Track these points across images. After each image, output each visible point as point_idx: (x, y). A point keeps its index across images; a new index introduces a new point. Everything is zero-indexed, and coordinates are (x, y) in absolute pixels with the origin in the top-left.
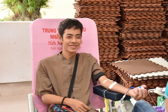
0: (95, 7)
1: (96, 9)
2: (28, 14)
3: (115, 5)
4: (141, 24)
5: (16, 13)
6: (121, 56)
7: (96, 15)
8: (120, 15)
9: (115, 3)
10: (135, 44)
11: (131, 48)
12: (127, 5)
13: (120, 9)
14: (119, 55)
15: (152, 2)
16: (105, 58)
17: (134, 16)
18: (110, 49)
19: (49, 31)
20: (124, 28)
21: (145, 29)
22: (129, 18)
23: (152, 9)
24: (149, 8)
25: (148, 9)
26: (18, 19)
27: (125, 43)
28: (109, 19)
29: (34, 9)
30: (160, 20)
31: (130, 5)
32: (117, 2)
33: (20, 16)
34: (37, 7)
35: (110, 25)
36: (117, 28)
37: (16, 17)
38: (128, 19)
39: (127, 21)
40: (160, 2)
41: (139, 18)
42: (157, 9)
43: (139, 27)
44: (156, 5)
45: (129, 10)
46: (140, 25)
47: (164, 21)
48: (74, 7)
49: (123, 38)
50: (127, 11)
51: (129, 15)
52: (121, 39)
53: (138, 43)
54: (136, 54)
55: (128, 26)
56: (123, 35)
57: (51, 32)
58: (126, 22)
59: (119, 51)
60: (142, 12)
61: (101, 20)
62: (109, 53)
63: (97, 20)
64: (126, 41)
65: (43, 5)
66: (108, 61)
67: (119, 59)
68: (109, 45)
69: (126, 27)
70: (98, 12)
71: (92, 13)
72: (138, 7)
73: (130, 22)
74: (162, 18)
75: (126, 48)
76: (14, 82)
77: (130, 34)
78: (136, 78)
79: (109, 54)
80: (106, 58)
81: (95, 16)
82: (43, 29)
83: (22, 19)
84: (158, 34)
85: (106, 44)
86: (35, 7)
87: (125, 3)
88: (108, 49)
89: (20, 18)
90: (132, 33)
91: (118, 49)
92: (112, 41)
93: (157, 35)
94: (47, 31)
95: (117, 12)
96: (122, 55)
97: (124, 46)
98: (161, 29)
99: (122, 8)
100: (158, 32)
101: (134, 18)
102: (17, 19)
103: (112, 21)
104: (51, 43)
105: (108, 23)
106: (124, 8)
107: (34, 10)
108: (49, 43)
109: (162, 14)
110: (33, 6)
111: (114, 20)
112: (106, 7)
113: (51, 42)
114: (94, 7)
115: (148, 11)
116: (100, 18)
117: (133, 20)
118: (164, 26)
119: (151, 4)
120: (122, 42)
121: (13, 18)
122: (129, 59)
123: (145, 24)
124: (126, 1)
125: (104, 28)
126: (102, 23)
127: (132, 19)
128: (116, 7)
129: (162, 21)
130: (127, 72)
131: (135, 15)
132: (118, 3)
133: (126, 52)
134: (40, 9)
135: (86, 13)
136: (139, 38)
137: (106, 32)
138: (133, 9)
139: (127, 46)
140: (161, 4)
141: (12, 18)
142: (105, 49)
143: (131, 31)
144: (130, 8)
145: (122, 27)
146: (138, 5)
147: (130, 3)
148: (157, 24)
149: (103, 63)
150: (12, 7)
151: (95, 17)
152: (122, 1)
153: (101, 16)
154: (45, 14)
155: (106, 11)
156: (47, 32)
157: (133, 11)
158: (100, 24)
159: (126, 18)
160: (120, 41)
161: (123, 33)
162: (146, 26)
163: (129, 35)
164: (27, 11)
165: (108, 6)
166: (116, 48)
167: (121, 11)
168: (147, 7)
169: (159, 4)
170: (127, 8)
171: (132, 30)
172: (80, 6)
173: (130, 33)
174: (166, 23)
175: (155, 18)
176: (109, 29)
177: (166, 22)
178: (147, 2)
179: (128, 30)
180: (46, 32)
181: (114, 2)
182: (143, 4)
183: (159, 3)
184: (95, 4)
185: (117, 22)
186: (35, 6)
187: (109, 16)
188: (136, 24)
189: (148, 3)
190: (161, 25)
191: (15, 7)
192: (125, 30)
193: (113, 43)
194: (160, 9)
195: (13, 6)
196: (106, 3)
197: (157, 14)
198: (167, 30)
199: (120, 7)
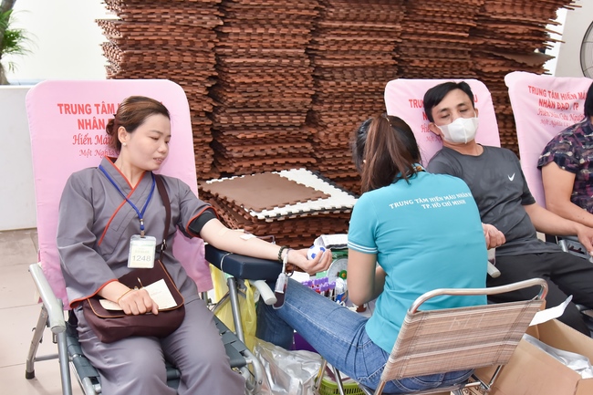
1: (162, 58)
3: (204, 50)
4: (263, 94)
6: (218, 167)
7: (161, 71)
8: (216, 74)
9: (205, 44)
11: (240, 149)
12: (231, 50)
13: (216, 59)
14: (213, 165)
15: (285, 46)
17: (246, 76)
19: (74, 110)
20: (225, 104)
21: (271, 107)
22: (237, 81)
23: (285, 61)
24: (280, 59)
25: (277, 61)
27: (227, 138)
28: (190, 82)
30: (303, 85)
31: (239, 50)
32: (209, 41)
35: (193, 95)
36: (208, 103)
38: (233, 82)
39: (230, 87)
40: (303, 47)
41: (258, 80)
42: (297, 62)
43: (258, 102)
44: (293, 53)
45: (237, 61)
46: (259, 96)
47: (310, 89)
49: (223, 126)
50: (232, 65)
51: (236, 73)
52: (219, 129)
53: (255, 138)
54: (252, 163)
55: (235, 99)
56: (224, 120)
57: (79, 113)
58: (228, 90)
59: (213, 156)
60: (265, 68)
64: (230, 133)
67: (214, 174)
69: (230, 101)
70: (166, 66)
71: (153, 66)
72: (255, 56)
73: (238, 89)
74: (305, 81)
75: (228, 149)
77: (239, 118)
78: (266, 216)
81: (159, 74)
82: (60, 105)
84: (299, 117)
87: (226, 44)
90: (243, 114)
91: (212, 152)
92: (199, 134)
93: (297, 119)
95: (210, 66)
96: (220, 164)
97: (224, 144)
98: (305, 107)
99: (220, 57)
100: (299, 112)
101: (247, 80)
103: (197, 86)
104: (80, 140)
105: (190, 91)
106: (225, 56)
108: (75, 139)
109: (306, 72)
111: (203, 84)
112: (184, 54)
113: (80, 137)
115: (277, 65)
117: (246, 84)
118: (311, 100)
119: (284, 50)
120: (220, 136)
122: (237, 174)
123: (271, 95)
124: (228, 41)
127: (244, 83)
128: (206, 54)
129: (307, 89)
130: (242, 205)
131: (248, 74)
132: (211, 45)
133: (228, 159)
136: (258, 127)
138: (244, 60)
139: (231, 146)
140: (303, 51)
143: (241, 110)
144: (238, 58)
145: (218, 102)
146: (256, 50)
147: (239, 46)
148: (295, 95)
152: (221, 41)
153: (172, 75)
154: (12, 68)
155: (184, 62)
156: (70, 113)
157: (245, 65)
159: (229, 81)
160: (216, 132)
161: (223, 114)
162: (275, 100)
163: (236, 120)
165: (189, 50)
166: (206, 150)
167: (218, 63)
168: (275, 57)
169: (299, 51)
170: (230, 56)
171: (244, 109)
172: (123, 49)
173: (239, 114)
175: (291, 82)
177: (315, 91)
178: (275, 44)
179: (234, 107)
181: (203, 42)
182: (266, 48)
183: (300, 48)
185: (208, 88)
187: (190, 74)
188: (253, 95)
189: (278, 48)
190: (306, 97)
192: (226, 108)
193: (199, 138)
194: (303, 62)
196: (184, 44)
197: (297, 72)
198: (316, 108)
199: (216, 55)
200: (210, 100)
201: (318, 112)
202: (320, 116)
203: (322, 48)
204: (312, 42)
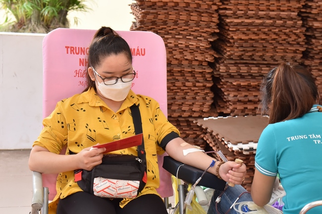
0: (170, 13)
1: (173, 17)
2: (43, 20)
3: (208, 11)
4: (258, 49)
5: (20, 17)
6: (217, 108)
7: (172, 27)
8: (217, 31)
9: (210, 6)
10: (244, 87)
11: (236, 94)
12: (232, 12)
13: (219, 19)
14: (214, 106)
15: (280, 9)
16: (185, 111)
18: (196, 93)
19: (77, 52)
20: (225, 56)
21: (264, 60)
22: (235, 37)
23: (279, 22)
24: (275, 20)
25: (271, 21)
26: (24, 29)
27: (225, 84)
28: (196, 37)
29: (55, 11)
30: (295, 43)
31: (238, 12)
32: (214, 4)
33: (28, 24)
34: (62, 7)
35: (198, 47)
36: (210, 55)
37: (20, 26)
38: (232, 38)
39: (230, 43)
40: (296, 10)
41: (253, 37)
42: (289, 23)
43: (253, 55)
44: (287, 15)
45: (236, 21)
46: (254, 50)
47: (302, 46)
48: (131, 11)
49: (222, 74)
50: (232, 24)
51: (236, 31)
52: (218, 76)
53: (249, 86)
54: (246, 106)
55: (232, 52)
56: (222, 69)
57: (81, 54)
58: (228, 45)
59: (213, 99)
60: (260, 27)
61: (181, 37)
62: (193, 101)
63: (172, 38)
64: (227, 80)
65: (73, 5)
66: (190, 116)
67: (212, 114)
68: (195, 86)
69: (228, 53)
70: (176, 23)
71: (165, 23)
72: (252, 17)
73: (236, 45)
74: (297, 39)
75: (226, 93)
76: (9, 149)
77: (235, 68)
78: (240, 149)
79: (193, 104)
80: (188, 111)
81: (170, 30)
82: (67, 47)
83: (30, 30)
85: (187, 84)
86: (59, 8)
87: (227, 7)
88: (191, 94)
89: (28, 27)
90: (239, 65)
91: (211, 95)
92: (201, 79)
94: (74, 51)
95: (213, 25)
96: (219, 106)
97: (223, 90)
98: (296, 61)
99: (223, 18)
101: (244, 37)
102: (21, 30)
103: (201, 40)
104: (80, 74)
105: (194, 44)
106: (227, 16)
107: (56, 14)
108: (77, 73)
109: (298, 31)
110: (54, 6)
111: (206, 39)
112: (191, 14)
113: (80, 72)
114: (168, 13)
115: (271, 25)
116: (179, 34)
117: (243, 40)
118: (301, 55)
119: (278, 13)
120: (219, 83)
121: (14, 26)
122: (231, 114)
123: (265, 50)
124: (229, 4)
125: (185, 53)
126: (182, 44)
127: (241, 39)
128: (210, 15)
129: (298, 46)
130: (223, 138)
131: (245, 32)
132: (215, 7)
133: (226, 102)
134: (67, 12)
135: (154, 23)
136: (252, 77)
137: (190, 61)
138: (243, 20)
139: (228, 90)
140: (296, 14)
141: (11, 28)
142: (186, 93)
143: (238, 61)
144: (238, 18)
145: (221, 54)
146: (254, 12)
147: (238, 9)
148: (287, 51)
149: (180, 119)
150: (13, 6)
151: (170, 32)
152: (223, 4)
153: (181, 30)
154: (76, 22)
155: (191, 20)
156: (74, 54)
157: (243, 24)
158: (179, 45)
159: (229, 37)
160: (216, 79)
161: (222, 65)
162: (267, 54)
163: (233, 69)
164: (42, 16)
165: (196, 11)
166: (207, 93)
167: (220, 22)
168: (271, 18)
169: (293, 13)
170: (231, 16)
171: (240, 61)
172: (143, 9)
173: (236, 64)
174: (305, 49)
175: (284, 40)
176: (195, 55)
177: (307, 48)
178: (270, 8)
179: (232, 59)
180: (71, 53)
181: (208, 4)
182: (263, 11)
183: (294, 11)
184: (170, 8)
185: (211, 42)
186: (58, 6)
187: (196, 30)
188: (248, 49)
189: (273, 11)
190: (297, 53)
191: (19, 6)
192: (225, 59)
193: (201, 83)
194: (296, 23)
195: (15, 4)
196: (192, 6)
197: (290, 31)
198: (307, 62)
199: (219, 15)
200: (212, 52)
201: (309, 66)
202: (311, 70)
203: (314, 11)
204: (305, 6)
